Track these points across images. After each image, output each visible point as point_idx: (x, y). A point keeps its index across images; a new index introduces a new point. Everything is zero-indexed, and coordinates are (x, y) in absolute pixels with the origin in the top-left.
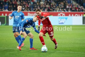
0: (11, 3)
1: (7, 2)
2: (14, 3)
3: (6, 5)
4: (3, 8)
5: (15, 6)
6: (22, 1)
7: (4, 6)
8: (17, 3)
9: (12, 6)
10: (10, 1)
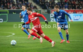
0: (70, 3)
1: (67, 2)
2: (73, 3)
3: (66, 5)
4: (64, 7)
5: (73, 6)
6: (79, 1)
7: (64, 6)
8: (75, 3)
9: (71, 5)
10: (69, 2)
